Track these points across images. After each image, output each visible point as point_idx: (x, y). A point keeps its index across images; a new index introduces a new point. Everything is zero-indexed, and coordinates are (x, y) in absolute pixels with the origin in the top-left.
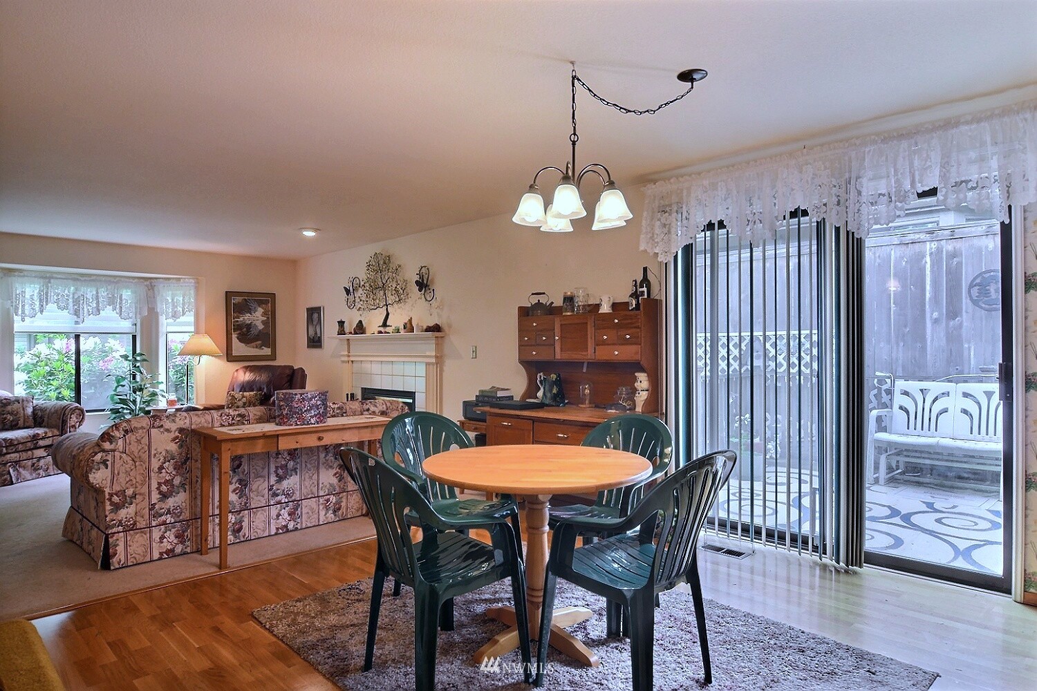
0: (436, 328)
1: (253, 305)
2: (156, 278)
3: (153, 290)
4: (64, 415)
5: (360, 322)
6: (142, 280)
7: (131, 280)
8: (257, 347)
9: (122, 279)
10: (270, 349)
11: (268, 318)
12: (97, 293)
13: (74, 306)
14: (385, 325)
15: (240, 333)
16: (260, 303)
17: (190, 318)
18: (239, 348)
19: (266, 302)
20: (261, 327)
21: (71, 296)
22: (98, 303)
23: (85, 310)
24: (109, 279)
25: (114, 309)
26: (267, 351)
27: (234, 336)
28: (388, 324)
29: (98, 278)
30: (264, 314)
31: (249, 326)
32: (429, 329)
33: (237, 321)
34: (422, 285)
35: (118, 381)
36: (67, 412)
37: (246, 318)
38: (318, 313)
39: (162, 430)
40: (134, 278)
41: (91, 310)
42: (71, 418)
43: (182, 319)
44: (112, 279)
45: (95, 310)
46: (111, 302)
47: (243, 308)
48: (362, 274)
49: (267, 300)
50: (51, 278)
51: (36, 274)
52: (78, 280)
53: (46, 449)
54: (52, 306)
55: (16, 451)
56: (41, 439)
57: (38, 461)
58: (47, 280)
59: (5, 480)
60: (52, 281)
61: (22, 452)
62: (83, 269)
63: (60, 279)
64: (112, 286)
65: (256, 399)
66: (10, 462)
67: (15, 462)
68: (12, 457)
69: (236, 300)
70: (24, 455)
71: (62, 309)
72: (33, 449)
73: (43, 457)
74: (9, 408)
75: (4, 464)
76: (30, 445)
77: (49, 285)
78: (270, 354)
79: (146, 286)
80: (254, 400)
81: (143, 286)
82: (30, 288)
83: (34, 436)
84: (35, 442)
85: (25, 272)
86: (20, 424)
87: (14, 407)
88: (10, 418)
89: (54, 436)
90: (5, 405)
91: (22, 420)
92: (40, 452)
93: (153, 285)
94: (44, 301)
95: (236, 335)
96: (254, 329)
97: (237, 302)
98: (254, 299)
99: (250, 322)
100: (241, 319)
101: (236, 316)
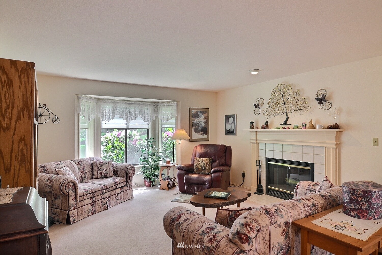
0: (336, 126)
1: (200, 114)
2: (158, 102)
3: (157, 108)
4: (127, 171)
5: (267, 122)
6: (152, 103)
7: (148, 103)
8: (202, 134)
9: (145, 103)
10: (207, 135)
11: (206, 120)
12: (135, 110)
13: (125, 116)
14: (285, 123)
15: (195, 128)
16: (203, 113)
17: (174, 121)
20: (203, 125)
21: (124, 111)
22: (135, 114)
23: (130, 117)
24: (140, 103)
25: (142, 117)
26: (205, 136)
28: (288, 123)
29: (135, 102)
31: (198, 125)
32: (330, 127)
33: (194, 122)
34: (321, 100)
35: (143, 151)
36: (128, 169)
37: (197, 121)
38: (233, 118)
39: (276, 225)
40: (149, 102)
41: (132, 118)
42: (130, 172)
43: (171, 121)
44: (141, 103)
45: (134, 117)
46: (141, 113)
47: (196, 116)
48: (267, 97)
49: (205, 111)
50: (116, 103)
51: (110, 101)
52: (127, 103)
53: (120, 189)
54: (117, 116)
55: (109, 191)
56: (119, 184)
57: (118, 195)
58: (115, 104)
59: (105, 207)
60: (117, 104)
61: (111, 191)
62: (129, 98)
63: (120, 103)
64: (141, 106)
65: (209, 162)
66: (106, 197)
67: (108, 197)
68: (108, 194)
69: (193, 112)
70: (112, 193)
71: (121, 117)
72: (115, 189)
73: (119, 193)
74: (103, 167)
75: (104, 199)
76: (114, 187)
77: (116, 106)
78: (207, 138)
79: (154, 105)
80: (208, 162)
81: (153, 106)
82: (108, 108)
83: (116, 183)
84: (116, 186)
85: (106, 100)
86: (108, 175)
87: (105, 167)
88: (104, 172)
89: (123, 182)
90: (101, 166)
91: (109, 173)
92: (118, 191)
93: (157, 105)
94: (114, 113)
95: (193, 129)
96: (200, 126)
97: (194, 113)
98: (201, 111)
99: (199, 122)
100: (195, 121)
101: (193, 119)
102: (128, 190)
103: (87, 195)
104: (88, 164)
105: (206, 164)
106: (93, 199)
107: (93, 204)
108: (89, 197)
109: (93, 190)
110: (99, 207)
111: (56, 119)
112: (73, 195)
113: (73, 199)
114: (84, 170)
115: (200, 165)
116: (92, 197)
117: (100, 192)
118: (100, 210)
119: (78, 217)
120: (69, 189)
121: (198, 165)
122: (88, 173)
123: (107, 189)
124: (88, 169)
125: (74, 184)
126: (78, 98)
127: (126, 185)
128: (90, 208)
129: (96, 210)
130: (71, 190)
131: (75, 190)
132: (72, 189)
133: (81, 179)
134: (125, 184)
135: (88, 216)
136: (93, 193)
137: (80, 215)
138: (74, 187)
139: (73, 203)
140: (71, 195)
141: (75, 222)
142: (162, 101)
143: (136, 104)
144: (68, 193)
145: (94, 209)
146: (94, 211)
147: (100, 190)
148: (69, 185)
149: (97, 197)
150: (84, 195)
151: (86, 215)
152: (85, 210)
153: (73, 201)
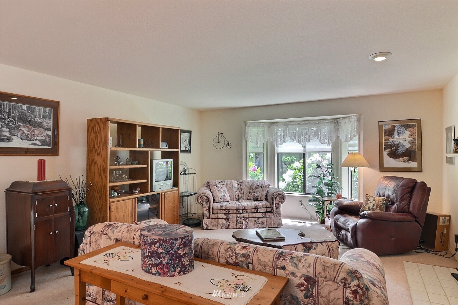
1: (401, 129)
2: (340, 118)
3: (338, 125)
6: (332, 120)
7: (326, 121)
8: (404, 161)
9: (322, 121)
10: (416, 163)
11: (414, 138)
12: (309, 130)
13: (298, 138)
15: (390, 151)
16: (407, 127)
17: (355, 141)
18: (389, 162)
19: (412, 126)
20: (408, 146)
21: (297, 133)
22: (309, 136)
25: (317, 138)
27: (385, 153)
30: (411, 135)
31: (397, 146)
33: (387, 142)
36: (274, 196)
37: (395, 139)
38: (451, 132)
41: (306, 140)
43: (351, 142)
44: (316, 122)
45: (308, 139)
46: (316, 134)
49: (414, 125)
50: (289, 124)
51: (282, 124)
52: (300, 124)
53: (262, 214)
54: (288, 139)
55: (247, 213)
56: (260, 208)
57: (258, 219)
58: (287, 126)
59: (241, 226)
60: (289, 126)
61: (251, 214)
62: (302, 118)
63: (293, 124)
64: (317, 125)
65: (382, 203)
66: (243, 218)
67: (246, 218)
68: (245, 215)
69: (387, 127)
70: (251, 215)
71: (293, 140)
72: (256, 213)
73: (260, 218)
74: (257, 190)
75: (241, 218)
76: (254, 211)
77: (288, 128)
78: (417, 167)
79: (335, 123)
80: (380, 204)
81: (333, 124)
82: (280, 131)
83: (256, 206)
84: (256, 209)
85: (278, 123)
86: (259, 199)
87: (259, 190)
88: (256, 195)
89: (266, 207)
90: (256, 188)
91: (260, 196)
92: (259, 215)
93: (338, 122)
94: (285, 136)
95: (387, 153)
96: (402, 148)
97: (387, 129)
98: (401, 125)
99: (398, 142)
100: (391, 140)
101: (386, 138)
102: (273, 217)
103: (221, 210)
104: (248, 186)
105: (375, 206)
106: (227, 215)
107: (227, 219)
108: (224, 213)
109: (228, 207)
110: (235, 224)
111: (229, 145)
112: (206, 207)
113: (206, 210)
114: (242, 190)
115: (368, 205)
116: (227, 214)
117: (235, 211)
118: (235, 227)
119: (212, 226)
120: (203, 202)
121: (366, 205)
122: (245, 193)
123: (244, 210)
124: (245, 190)
125: (208, 198)
126: (246, 125)
127: (271, 212)
128: (223, 222)
129: (231, 226)
130: (204, 202)
131: (209, 203)
132: (206, 202)
133: (237, 197)
134: (269, 210)
135: (221, 228)
136: (227, 210)
137: (214, 225)
138: (207, 201)
139: (206, 213)
140: (205, 206)
141: (208, 229)
142: (344, 116)
143: (310, 123)
144: (203, 204)
145: (229, 224)
146: (229, 227)
147: (235, 209)
148: (203, 198)
149: (232, 215)
150: (218, 210)
151: (220, 227)
152: (219, 223)
153: (206, 211)
